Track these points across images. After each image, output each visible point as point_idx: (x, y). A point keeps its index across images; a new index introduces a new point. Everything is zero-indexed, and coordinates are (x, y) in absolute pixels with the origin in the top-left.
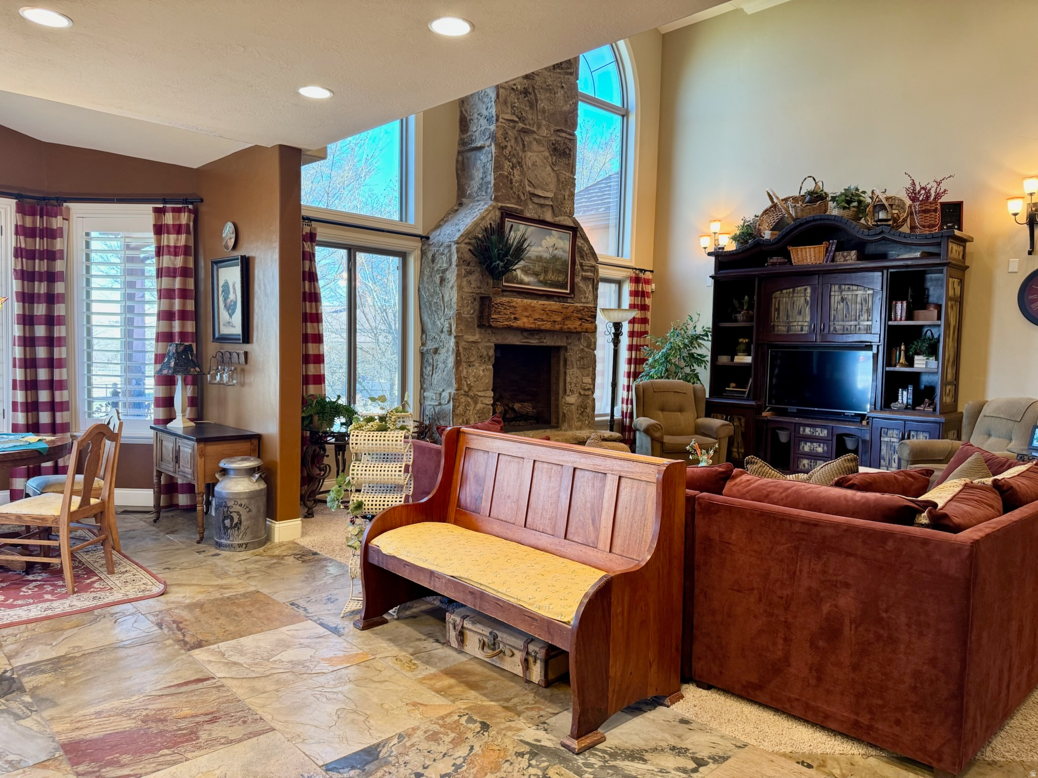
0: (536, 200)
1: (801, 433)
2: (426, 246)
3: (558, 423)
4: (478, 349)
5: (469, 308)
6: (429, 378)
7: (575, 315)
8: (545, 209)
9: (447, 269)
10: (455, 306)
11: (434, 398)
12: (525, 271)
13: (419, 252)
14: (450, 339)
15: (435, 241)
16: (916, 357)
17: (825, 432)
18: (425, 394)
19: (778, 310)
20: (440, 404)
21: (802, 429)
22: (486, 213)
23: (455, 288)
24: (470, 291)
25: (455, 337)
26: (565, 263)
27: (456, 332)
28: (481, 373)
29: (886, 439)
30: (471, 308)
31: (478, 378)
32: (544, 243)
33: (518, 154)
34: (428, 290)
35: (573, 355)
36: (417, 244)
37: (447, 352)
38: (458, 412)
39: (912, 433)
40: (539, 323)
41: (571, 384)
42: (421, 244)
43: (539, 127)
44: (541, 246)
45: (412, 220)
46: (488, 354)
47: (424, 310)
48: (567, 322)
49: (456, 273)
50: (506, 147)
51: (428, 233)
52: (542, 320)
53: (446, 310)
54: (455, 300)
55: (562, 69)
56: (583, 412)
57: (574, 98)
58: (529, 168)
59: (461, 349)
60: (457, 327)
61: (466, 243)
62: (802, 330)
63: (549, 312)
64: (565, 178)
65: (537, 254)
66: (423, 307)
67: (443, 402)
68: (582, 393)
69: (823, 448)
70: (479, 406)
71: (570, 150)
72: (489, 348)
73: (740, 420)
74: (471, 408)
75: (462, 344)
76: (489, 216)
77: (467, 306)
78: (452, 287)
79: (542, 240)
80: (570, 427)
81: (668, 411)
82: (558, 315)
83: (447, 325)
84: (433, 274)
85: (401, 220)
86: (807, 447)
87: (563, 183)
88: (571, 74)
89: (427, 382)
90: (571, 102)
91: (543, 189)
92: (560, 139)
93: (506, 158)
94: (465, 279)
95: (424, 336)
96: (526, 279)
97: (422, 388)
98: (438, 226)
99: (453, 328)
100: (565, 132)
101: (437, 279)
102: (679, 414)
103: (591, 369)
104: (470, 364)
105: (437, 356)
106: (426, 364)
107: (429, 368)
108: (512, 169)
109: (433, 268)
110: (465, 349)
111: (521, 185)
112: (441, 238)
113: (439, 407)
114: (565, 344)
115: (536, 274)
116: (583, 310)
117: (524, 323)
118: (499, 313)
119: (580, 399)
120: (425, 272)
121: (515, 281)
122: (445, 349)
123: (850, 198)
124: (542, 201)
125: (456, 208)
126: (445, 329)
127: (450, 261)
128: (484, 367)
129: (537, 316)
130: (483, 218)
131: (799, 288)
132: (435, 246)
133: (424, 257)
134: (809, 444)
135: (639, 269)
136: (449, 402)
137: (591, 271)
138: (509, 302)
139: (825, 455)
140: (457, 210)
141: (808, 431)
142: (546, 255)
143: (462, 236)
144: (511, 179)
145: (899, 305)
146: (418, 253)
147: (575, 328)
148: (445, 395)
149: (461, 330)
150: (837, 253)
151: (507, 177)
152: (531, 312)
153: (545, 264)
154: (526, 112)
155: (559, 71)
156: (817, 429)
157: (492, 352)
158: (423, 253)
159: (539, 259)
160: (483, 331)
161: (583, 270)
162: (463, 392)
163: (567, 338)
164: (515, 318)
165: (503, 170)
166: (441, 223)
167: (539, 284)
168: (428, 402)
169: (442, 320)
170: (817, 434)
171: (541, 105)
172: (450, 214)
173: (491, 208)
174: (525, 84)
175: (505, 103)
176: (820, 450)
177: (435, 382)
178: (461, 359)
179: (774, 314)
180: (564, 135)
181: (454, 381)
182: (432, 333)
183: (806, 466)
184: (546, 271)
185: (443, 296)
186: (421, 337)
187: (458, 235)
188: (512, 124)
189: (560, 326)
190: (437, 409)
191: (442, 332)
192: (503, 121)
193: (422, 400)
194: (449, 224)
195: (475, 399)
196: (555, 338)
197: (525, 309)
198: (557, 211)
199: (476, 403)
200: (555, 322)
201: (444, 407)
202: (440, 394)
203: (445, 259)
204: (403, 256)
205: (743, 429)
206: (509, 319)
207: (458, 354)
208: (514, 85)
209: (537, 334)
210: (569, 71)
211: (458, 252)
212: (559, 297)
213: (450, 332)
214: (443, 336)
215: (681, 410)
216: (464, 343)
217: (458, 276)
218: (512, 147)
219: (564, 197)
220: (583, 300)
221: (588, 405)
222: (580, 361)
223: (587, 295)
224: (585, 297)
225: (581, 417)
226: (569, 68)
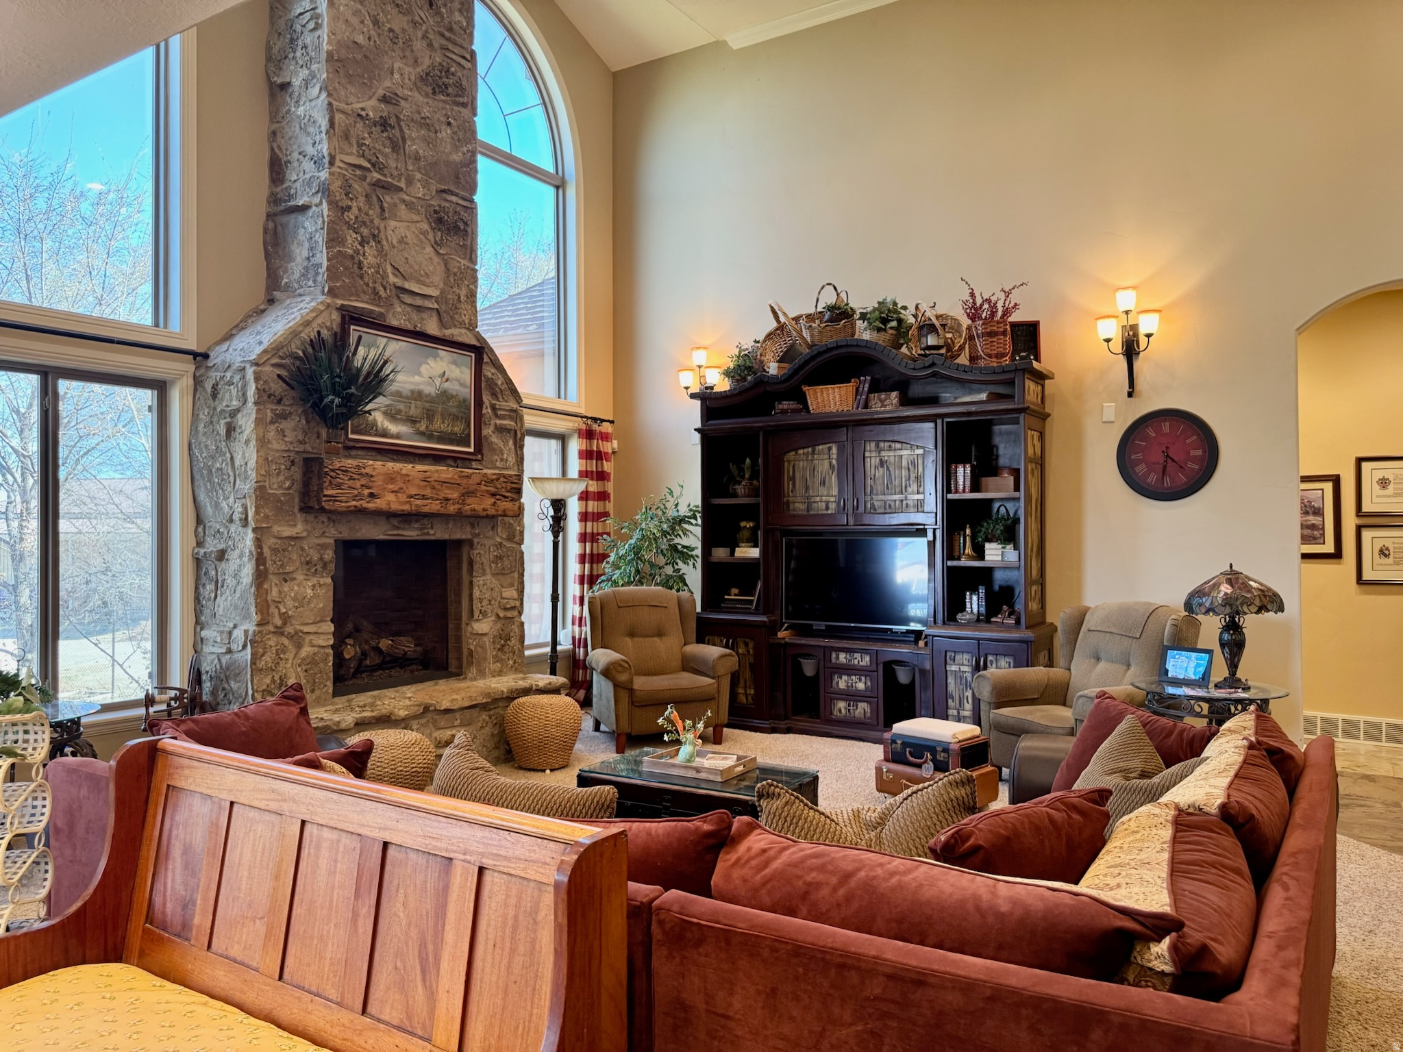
0: (408, 299)
1: (833, 661)
2: (202, 371)
3: (460, 667)
4: (302, 549)
5: (281, 478)
6: (210, 604)
7: (483, 487)
8: (425, 315)
9: (238, 410)
10: (253, 475)
11: (218, 639)
12: (392, 415)
13: (191, 381)
14: (246, 534)
15: (218, 361)
16: (987, 545)
17: (867, 658)
18: (203, 633)
19: (793, 479)
20: (229, 651)
21: (834, 655)
22: (314, 314)
23: (253, 443)
24: (283, 447)
25: (254, 530)
26: (464, 403)
27: (257, 521)
28: (309, 591)
29: (954, 668)
30: (287, 479)
31: (301, 601)
32: (424, 369)
33: (372, 222)
34: (206, 446)
35: (484, 553)
36: (187, 367)
37: (241, 557)
38: (261, 664)
39: (990, 658)
40: (418, 502)
41: (481, 601)
42: (193, 367)
43: (410, 182)
44: (419, 374)
45: (175, 325)
46: (321, 559)
47: (199, 482)
48: (469, 500)
49: (254, 416)
50: (349, 208)
51: (209, 349)
52: (424, 497)
53: (238, 482)
54: (252, 463)
55: (448, 95)
56: (503, 646)
57: (470, 142)
58: (394, 247)
59: (266, 551)
60: (257, 512)
61: (274, 365)
62: (827, 508)
63: (436, 484)
64: (459, 268)
65: (412, 387)
66: (197, 476)
67: (234, 647)
68: (501, 615)
69: (866, 683)
70: (306, 651)
71: (466, 224)
72: (324, 547)
73: (746, 644)
74: (290, 655)
75: (270, 542)
76: (319, 321)
77: (278, 474)
78: (247, 442)
79: (420, 365)
80: (482, 674)
81: (640, 636)
82: (453, 489)
83: (240, 509)
84: (215, 419)
85: (157, 325)
86: (842, 683)
87: (455, 274)
88: (464, 105)
89: (207, 612)
90: (465, 149)
91: (419, 282)
92: (447, 205)
93: (350, 227)
94: (273, 427)
95: (200, 529)
96: (393, 428)
97: (197, 623)
98: (229, 337)
99: (251, 514)
100: (457, 195)
101: (222, 430)
102: (656, 639)
103: (516, 575)
104: (286, 578)
105: (223, 565)
106: (204, 579)
107: (210, 587)
108: (361, 244)
109: (215, 409)
110: (275, 551)
111: (378, 272)
112: (228, 357)
113: (228, 656)
114: (469, 536)
115: (412, 421)
116: (498, 479)
117: (389, 503)
118: (339, 486)
119: (499, 625)
120: (201, 416)
121: (373, 432)
122: (237, 552)
123: (886, 316)
124: (419, 302)
125: (262, 307)
126: (236, 517)
127: (244, 394)
128: (314, 580)
129: (413, 491)
130: (307, 324)
131: (821, 447)
132: (216, 371)
133: (200, 389)
134: (845, 677)
135: (591, 418)
136: (244, 647)
137: (511, 418)
138: (358, 467)
139: (868, 694)
140: (263, 311)
141: (843, 658)
142: (429, 390)
143: (265, 351)
144: (360, 263)
145: (960, 469)
146: (188, 381)
147: (484, 510)
148: (238, 634)
149: (267, 517)
150: (872, 396)
151: (352, 257)
152: (401, 485)
153: (427, 405)
154: (386, 155)
155: (442, 97)
156: (856, 655)
157: (329, 555)
158: (198, 382)
159: (417, 395)
160: (311, 517)
161: (497, 416)
162: (271, 628)
163: (473, 526)
164: (372, 495)
165: (344, 246)
166: (234, 332)
167: (416, 437)
168: (207, 649)
169: (231, 500)
170: (856, 662)
171: (412, 147)
172: (251, 316)
173: (322, 308)
174: (383, 111)
175: (346, 137)
176: (861, 686)
177: (221, 612)
178: (266, 570)
179: (787, 485)
180: (454, 199)
181: (253, 609)
182: (214, 523)
183: (843, 711)
184: (430, 416)
185: (232, 458)
186: (196, 531)
187: (259, 350)
188: (358, 172)
189: (457, 506)
190: (225, 659)
191: (231, 521)
192: (342, 165)
193: (198, 644)
194: (247, 332)
195: (297, 639)
196: (450, 526)
197: (391, 478)
198: (446, 318)
199: (299, 646)
200: (447, 500)
201: (236, 656)
202: (230, 633)
203: (234, 392)
204: (161, 387)
205: (752, 660)
206: (359, 497)
207: (260, 560)
208: (363, 109)
209: (417, 521)
210: (461, 100)
211: (257, 379)
212: (455, 459)
213: (245, 522)
214: (233, 528)
215: (660, 633)
216: (273, 540)
217: (258, 421)
218: (360, 209)
219: (459, 297)
220: (498, 464)
221: (512, 634)
222: (497, 563)
223: (505, 456)
224: (502, 460)
225: (500, 654)
226: (460, 96)
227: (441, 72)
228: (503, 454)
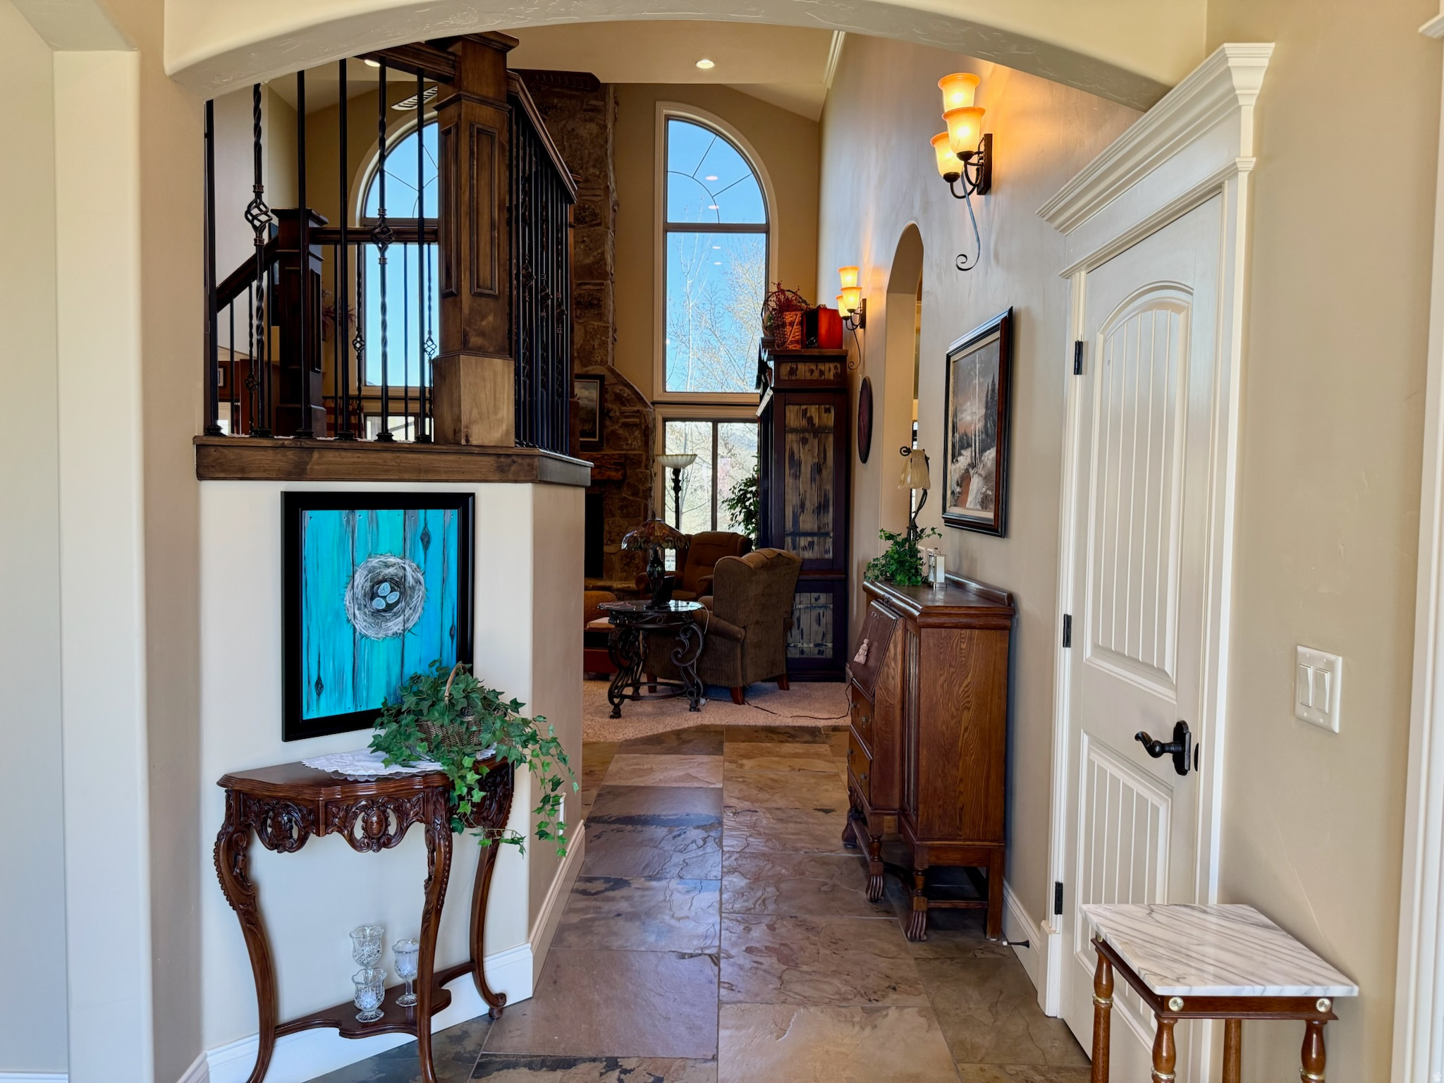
7: (612, 463)
26: (591, 412)
41: (610, 533)
55: (586, 223)
57: (600, 248)
64: (594, 328)
71: (599, 300)
80: (610, 578)
87: (591, 333)
88: (599, 224)
92: (584, 292)
100: (589, 284)
147: (612, 476)
161: (623, 417)
180: (587, 287)
210: (595, 222)
219: (594, 346)
220: (625, 447)
221: (636, 556)
222: (622, 510)
223: (630, 442)
224: (627, 444)
225: (626, 567)
226: (594, 220)
227: (580, 211)
228: (627, 441)
